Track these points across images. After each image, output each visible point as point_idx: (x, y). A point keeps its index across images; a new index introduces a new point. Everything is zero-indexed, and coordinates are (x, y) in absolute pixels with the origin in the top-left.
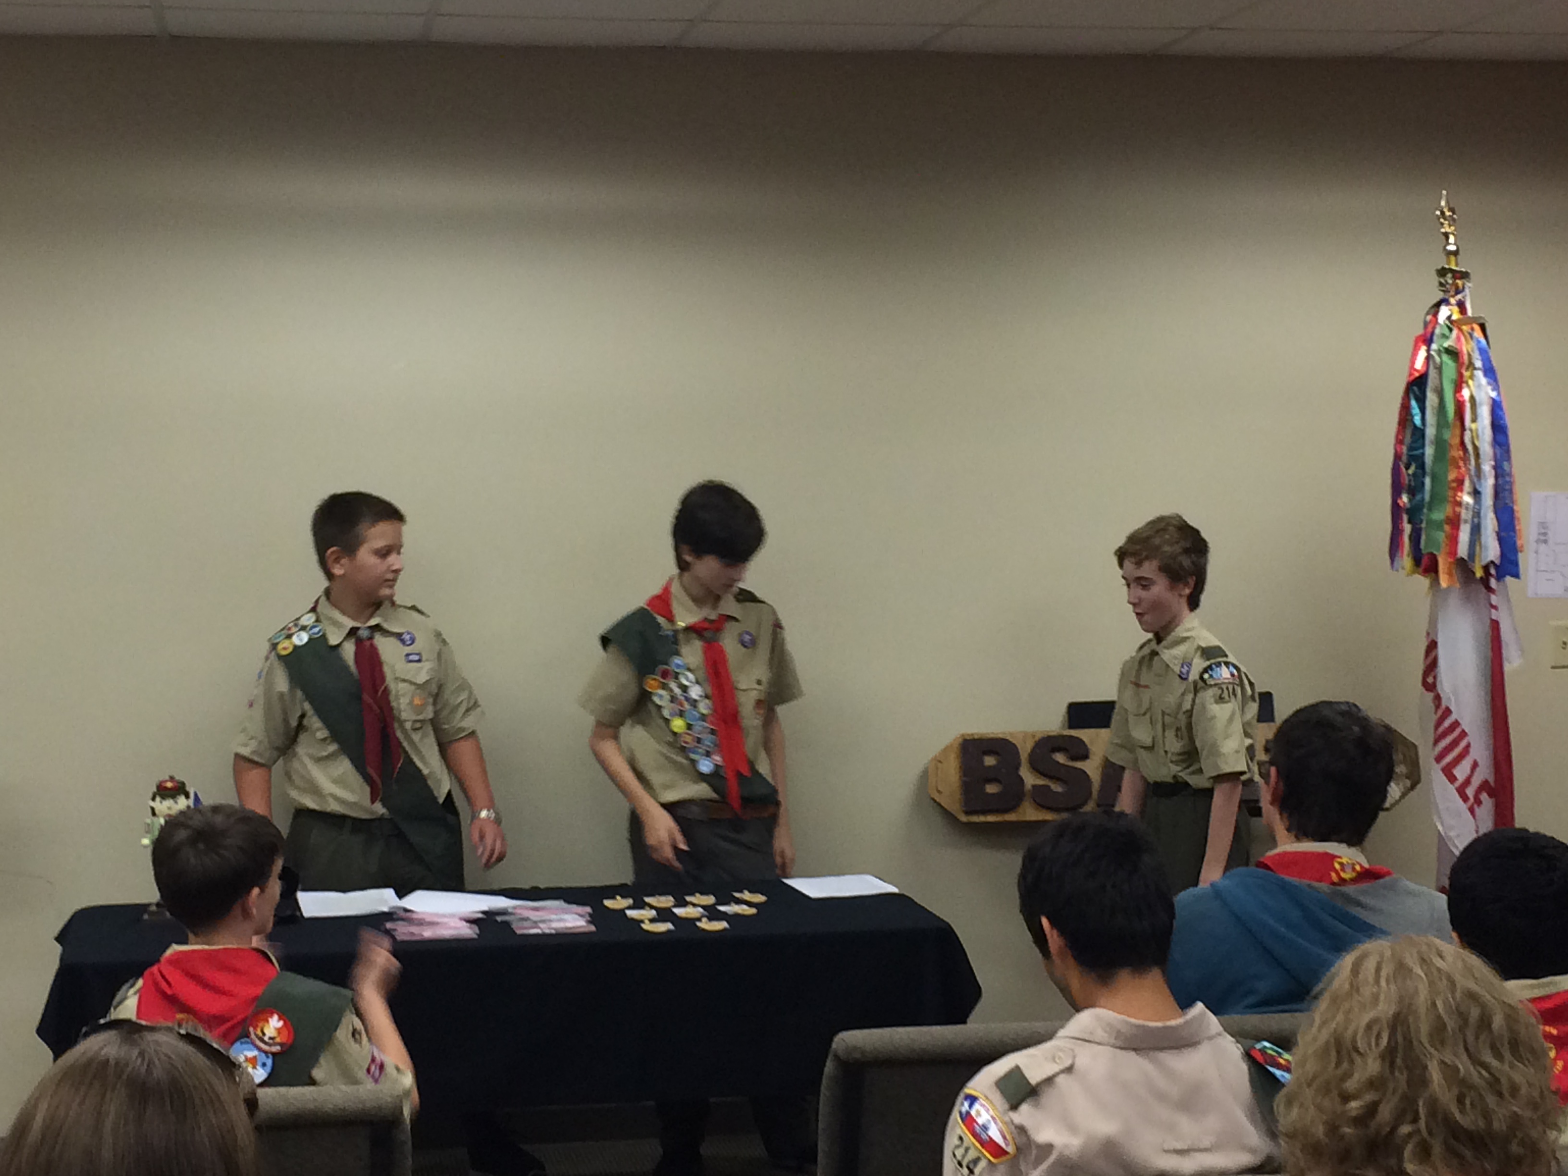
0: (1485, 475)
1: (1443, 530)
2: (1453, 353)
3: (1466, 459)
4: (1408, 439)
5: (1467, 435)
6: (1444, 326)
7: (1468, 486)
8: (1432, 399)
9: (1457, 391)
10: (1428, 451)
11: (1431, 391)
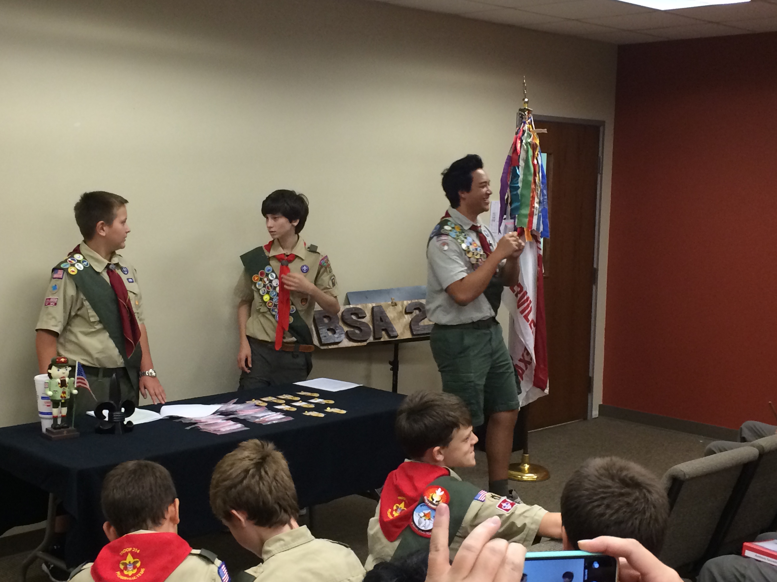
1: (527, 217)
2: (531, 144)
6: (528, 133)
7: (537, 200)
8: (522, 163)
9: (533, 161)
10: (520, 185)
11: (521, 160)
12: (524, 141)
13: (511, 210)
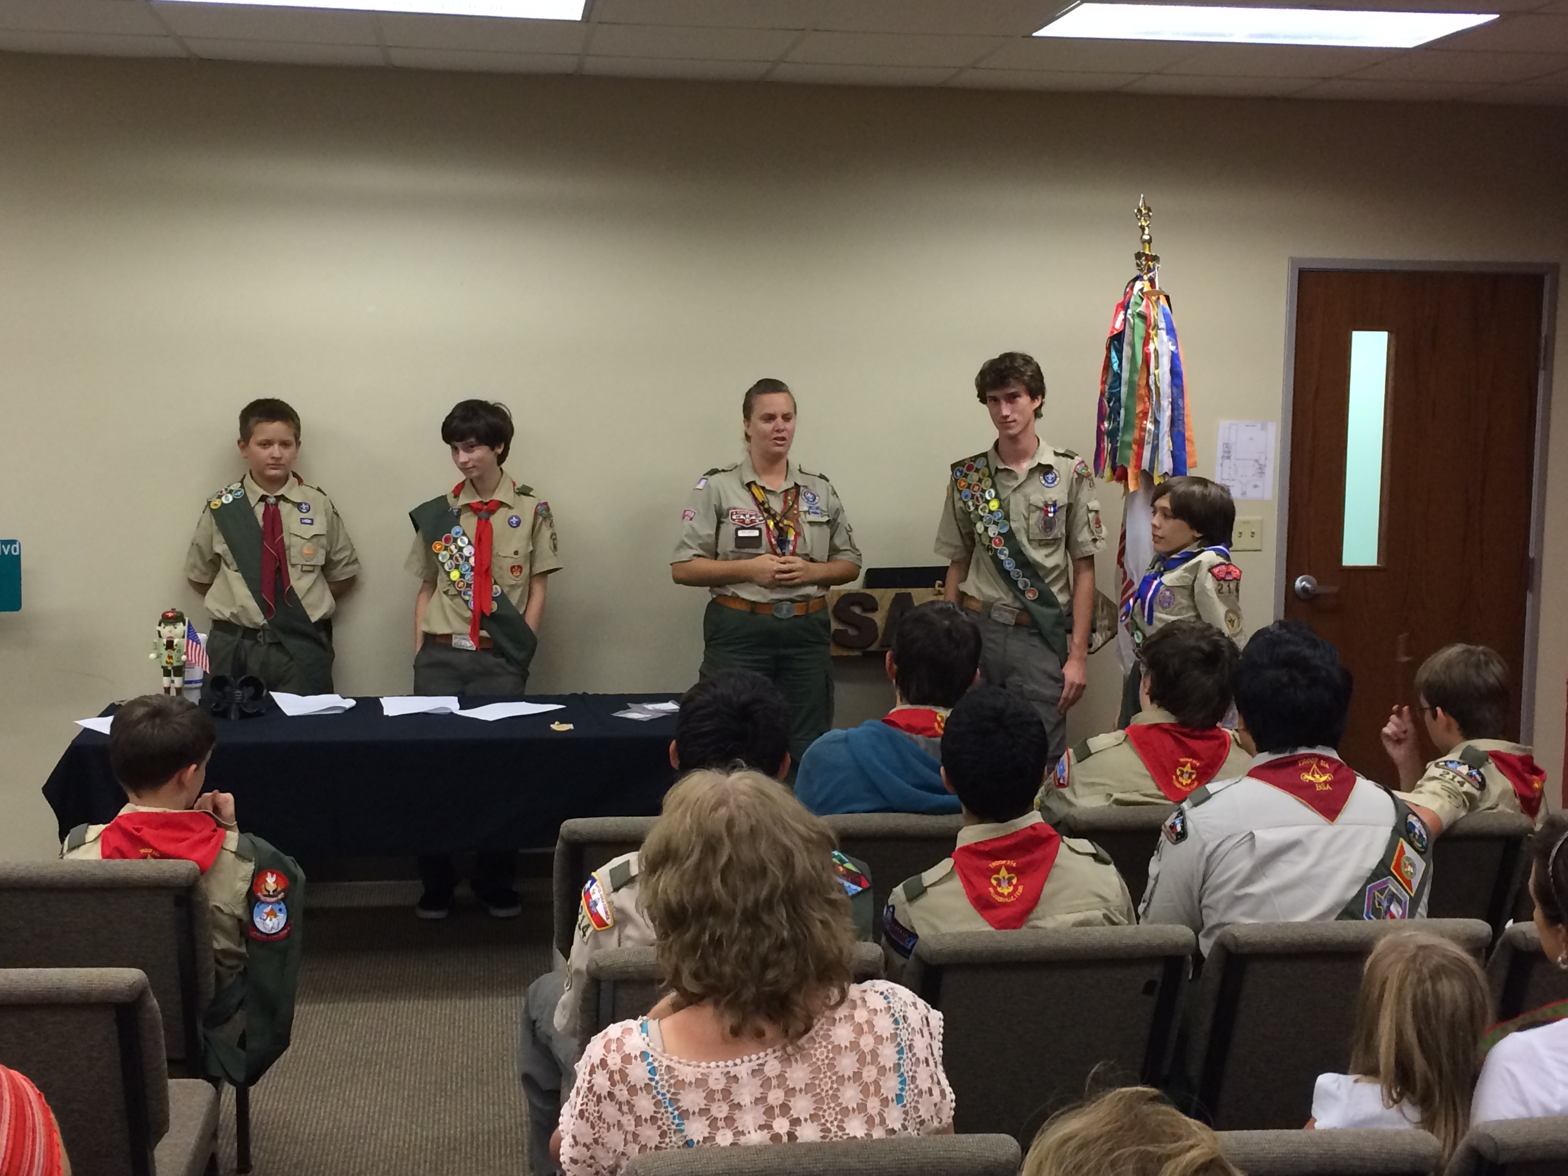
0: (1163, 410)
1: (1131, 448)
2: (1143, 317)
3: (1150, 397)
4: (1109, 381)
5: (1152, 378)
6: (1138, 296)
7: (1151, 417)
9: (1145, 346)
10: (1123, 390)
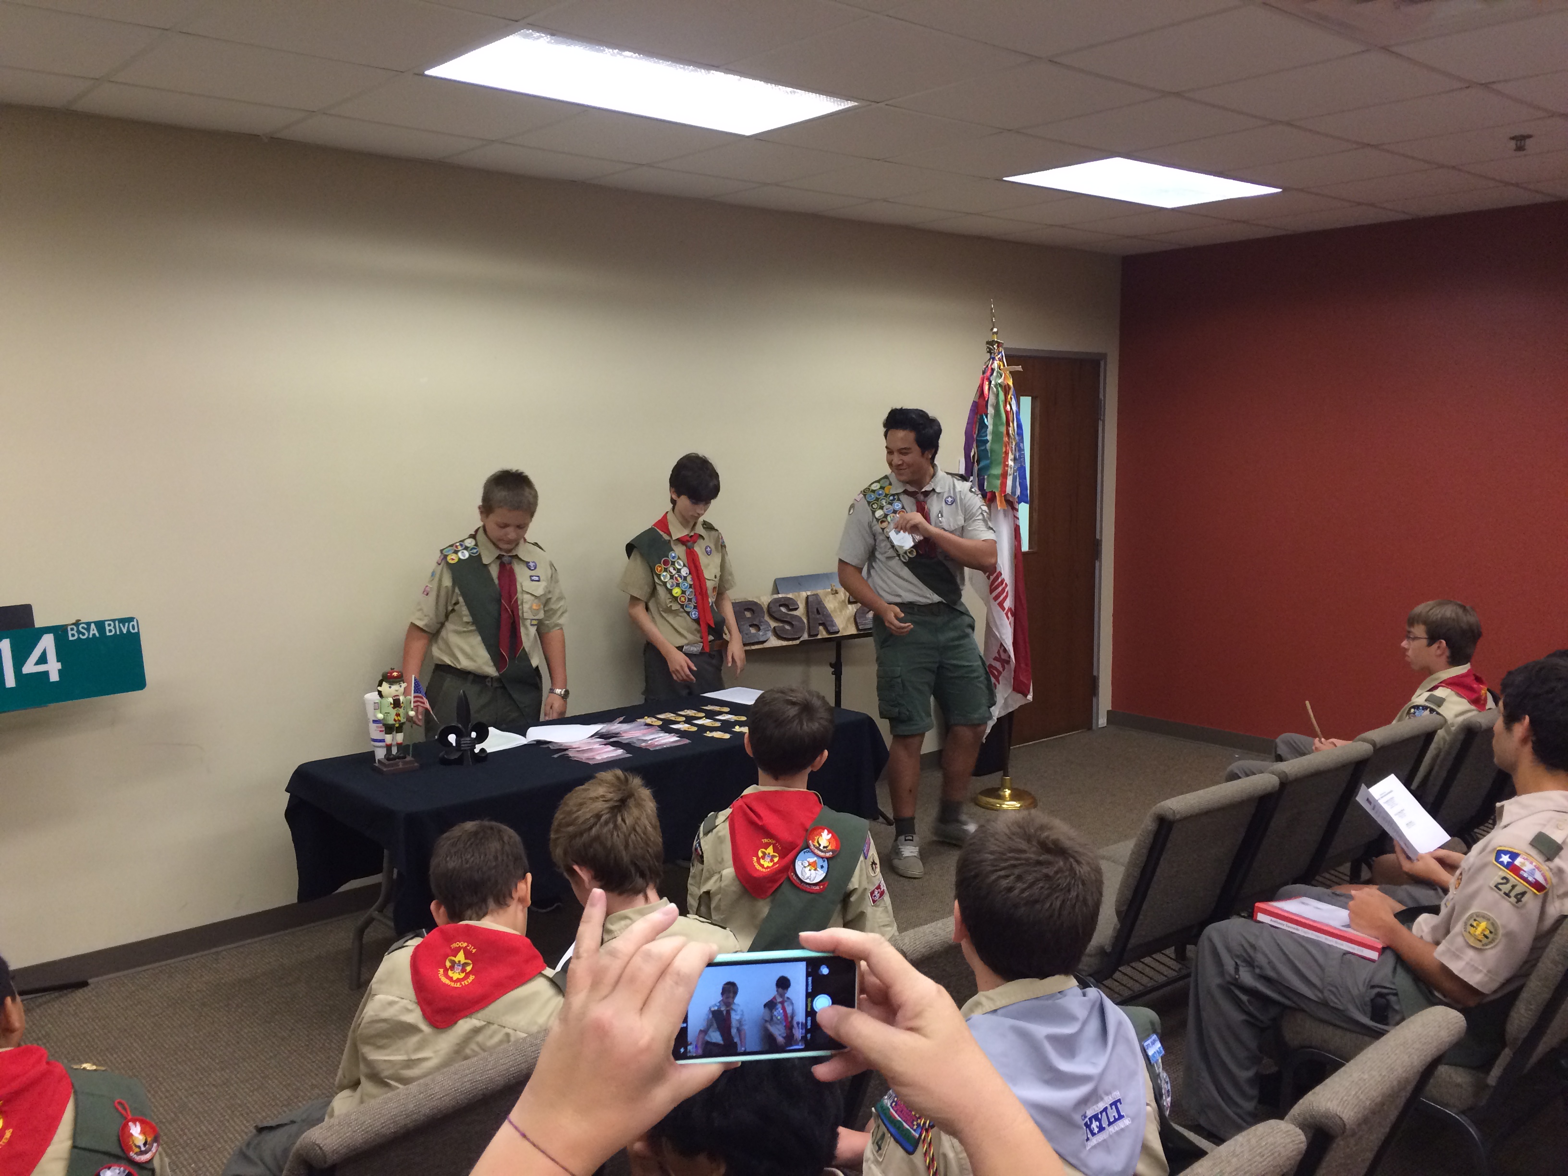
1: (998, 479)
2: (1003, 386)
3: (1010, 442)
5: (1011, 429)
6: (998, 372)
7: (1011, 456)
8: (991, 410)
9: (1005, 406)
10: (989, 438)
11: (991, 405)
12: (993, 382)
13: (979, 470)
